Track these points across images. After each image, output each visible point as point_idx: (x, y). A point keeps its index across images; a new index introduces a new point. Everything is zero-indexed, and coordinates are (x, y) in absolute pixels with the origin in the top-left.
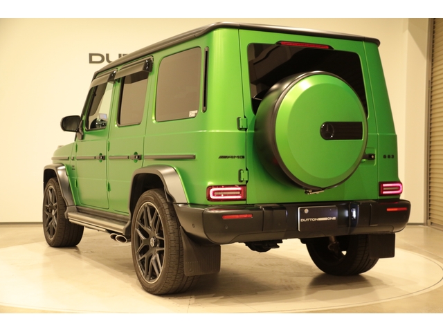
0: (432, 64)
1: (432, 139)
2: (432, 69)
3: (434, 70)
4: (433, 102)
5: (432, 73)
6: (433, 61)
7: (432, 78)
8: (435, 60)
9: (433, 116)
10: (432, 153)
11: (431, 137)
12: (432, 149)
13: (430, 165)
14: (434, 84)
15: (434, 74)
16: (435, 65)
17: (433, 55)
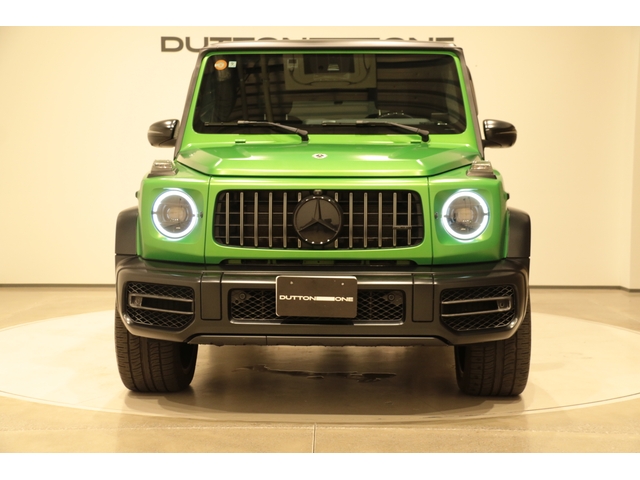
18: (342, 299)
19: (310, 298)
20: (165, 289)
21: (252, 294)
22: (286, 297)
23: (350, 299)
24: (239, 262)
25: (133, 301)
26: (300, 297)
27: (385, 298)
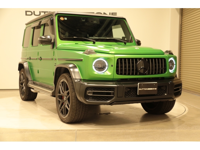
0: (182, 17)
1: (181, 51)
2: (182, 19)
3: (183, 19)
4: (182, 34)
5: (182, 21)
6: (182, 15)
7: (182, 23)
8: (183, 15)
9: (182, 41)
10: (181, 57)
11: (181, 50)
12: (181, 55)
13: (180, 62)
14: (182, 26)
15: (183, 21)
16: (183, 17)
17: (182, 13)
18: (154, 89)
19: (146, 89)
20: (103, 89)
21: (130, 89)
22: (140, 89)
23: (156, 89)
24: (120, 80)
25: (89, 94)
26: (144, 89)
27: (162, 88)
